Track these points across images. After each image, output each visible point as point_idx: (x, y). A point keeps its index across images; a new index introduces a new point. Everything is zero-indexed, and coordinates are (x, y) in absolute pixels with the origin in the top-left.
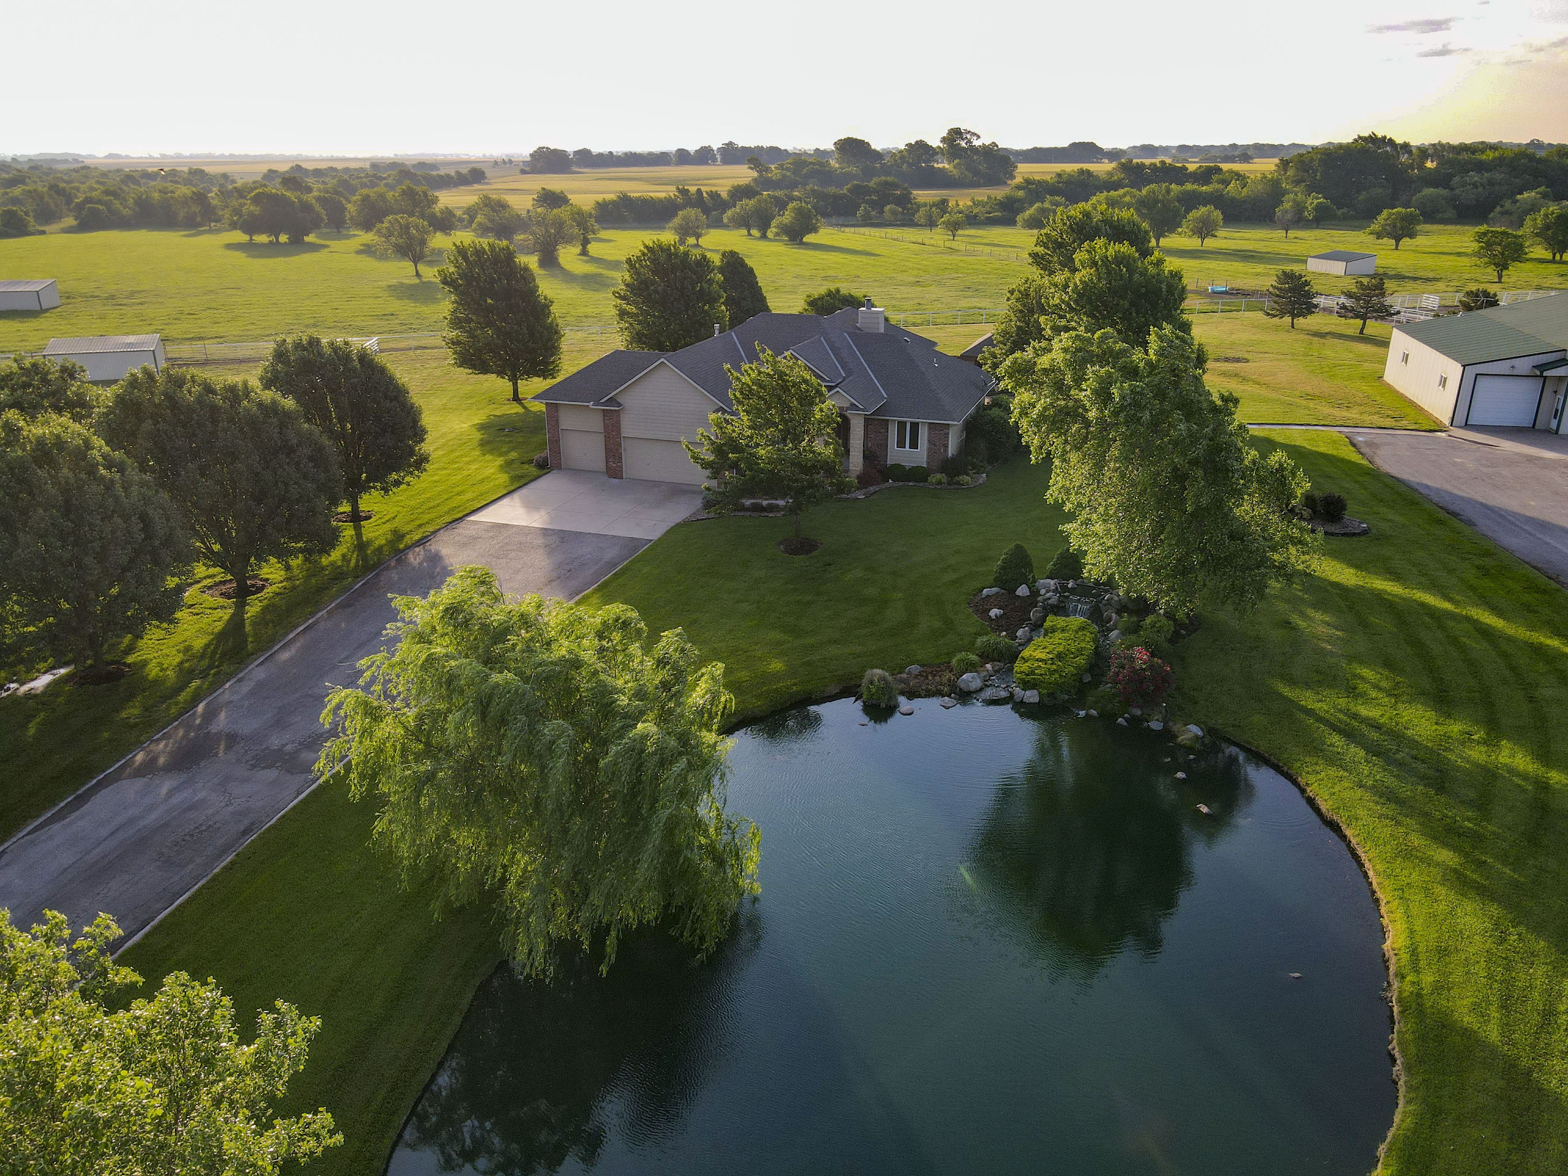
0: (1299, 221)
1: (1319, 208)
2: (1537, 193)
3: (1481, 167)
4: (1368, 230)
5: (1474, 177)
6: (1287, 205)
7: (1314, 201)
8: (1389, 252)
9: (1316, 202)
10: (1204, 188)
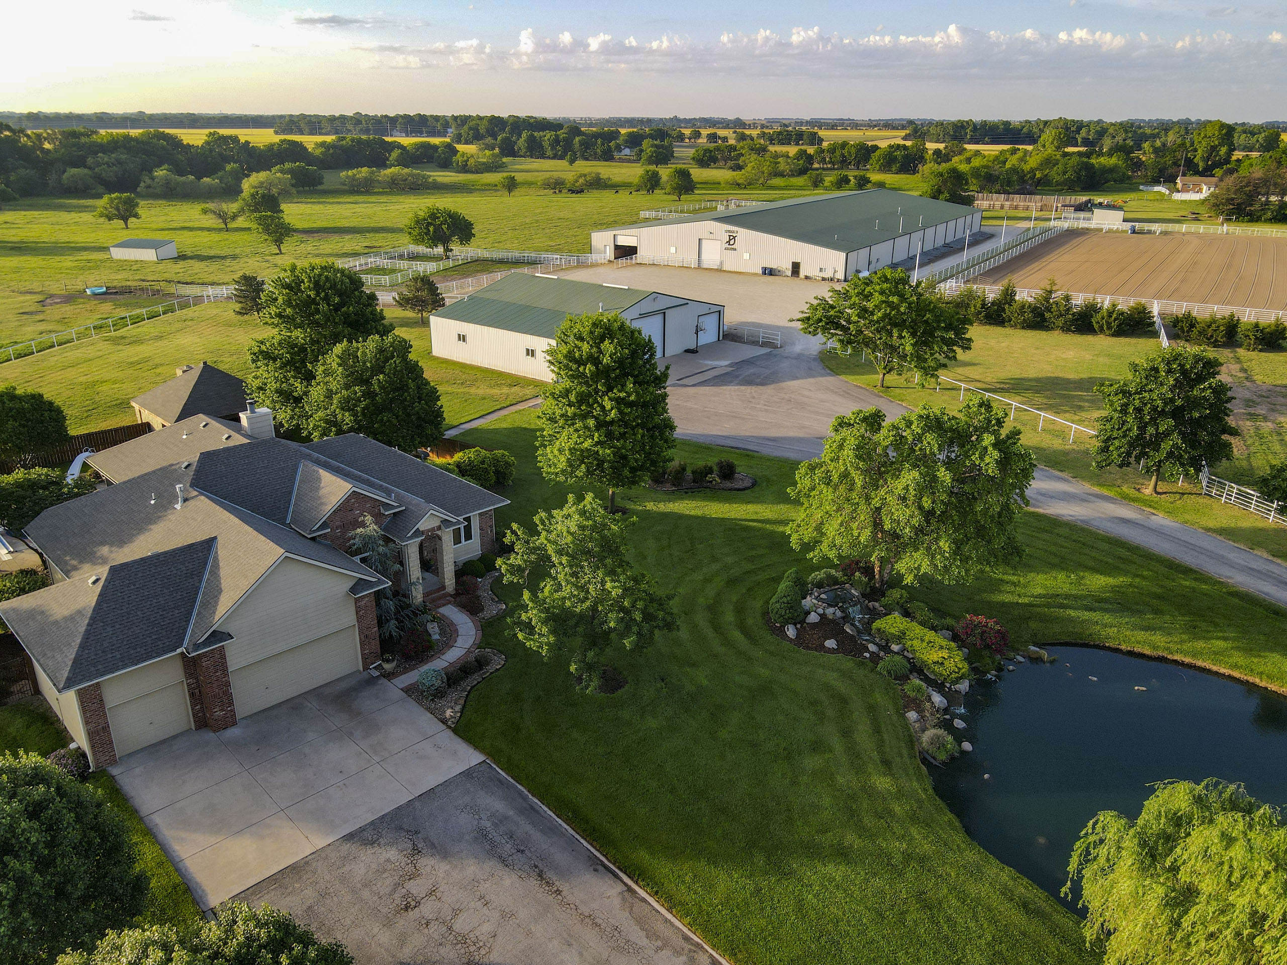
5: (103, 157)
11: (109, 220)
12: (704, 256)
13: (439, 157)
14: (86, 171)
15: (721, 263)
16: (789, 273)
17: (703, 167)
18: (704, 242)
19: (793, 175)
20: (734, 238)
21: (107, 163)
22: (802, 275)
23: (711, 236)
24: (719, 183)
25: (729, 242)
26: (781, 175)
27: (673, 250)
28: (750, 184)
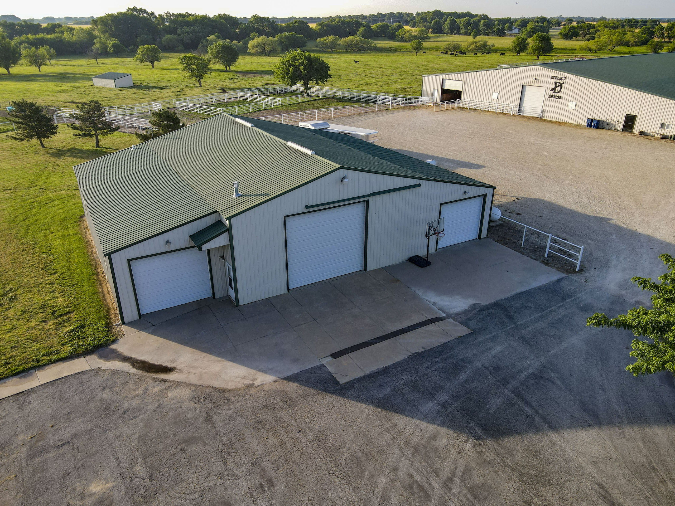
0: (104, 53)
1: (114, 46)
2: (215, 36)
3: (188, 24)
4: (135, 58)
5: (186, 29)
6: (97, 45)
7: (111, 42)
8: (149, 70)
9: (111, 43)
10: (49, 36)
11: (141, 62)
12: (526, 104)
13: (389, 32)
14: (176, 37)
15: (543, 112)
16: (620, 127)
17: (567, 39)
18: (528, 89)
19: (636, 45)
20: (561, 85)
21: (187, 32)
22: (636, 130)
23: (536, 83)
24: (575, 49)
25: (554, 90)
26: (627, 44)
27: (495, 96)
28: (600, 49)
